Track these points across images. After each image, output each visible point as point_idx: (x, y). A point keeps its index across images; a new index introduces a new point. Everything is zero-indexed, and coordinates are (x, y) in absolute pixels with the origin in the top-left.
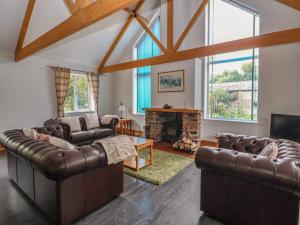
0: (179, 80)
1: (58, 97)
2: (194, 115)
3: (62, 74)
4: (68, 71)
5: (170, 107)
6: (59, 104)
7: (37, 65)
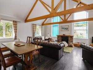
0: (67, 28)
1: (33, 30)
2: (72, 37)
3: (35, 26)
4: (36, 25)
5: (65, 35)
6: (34, 34)
7: (29, 24)
